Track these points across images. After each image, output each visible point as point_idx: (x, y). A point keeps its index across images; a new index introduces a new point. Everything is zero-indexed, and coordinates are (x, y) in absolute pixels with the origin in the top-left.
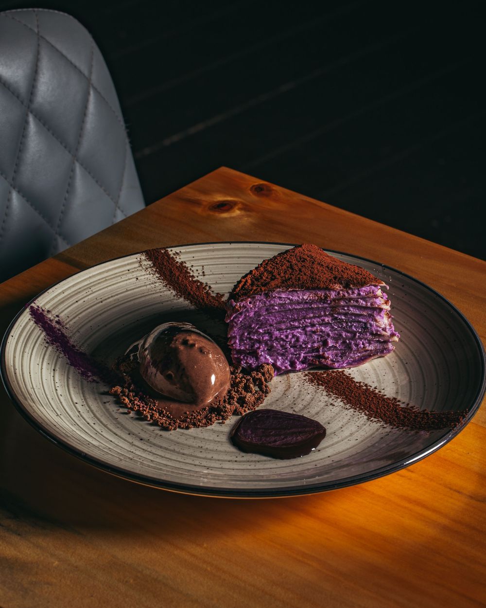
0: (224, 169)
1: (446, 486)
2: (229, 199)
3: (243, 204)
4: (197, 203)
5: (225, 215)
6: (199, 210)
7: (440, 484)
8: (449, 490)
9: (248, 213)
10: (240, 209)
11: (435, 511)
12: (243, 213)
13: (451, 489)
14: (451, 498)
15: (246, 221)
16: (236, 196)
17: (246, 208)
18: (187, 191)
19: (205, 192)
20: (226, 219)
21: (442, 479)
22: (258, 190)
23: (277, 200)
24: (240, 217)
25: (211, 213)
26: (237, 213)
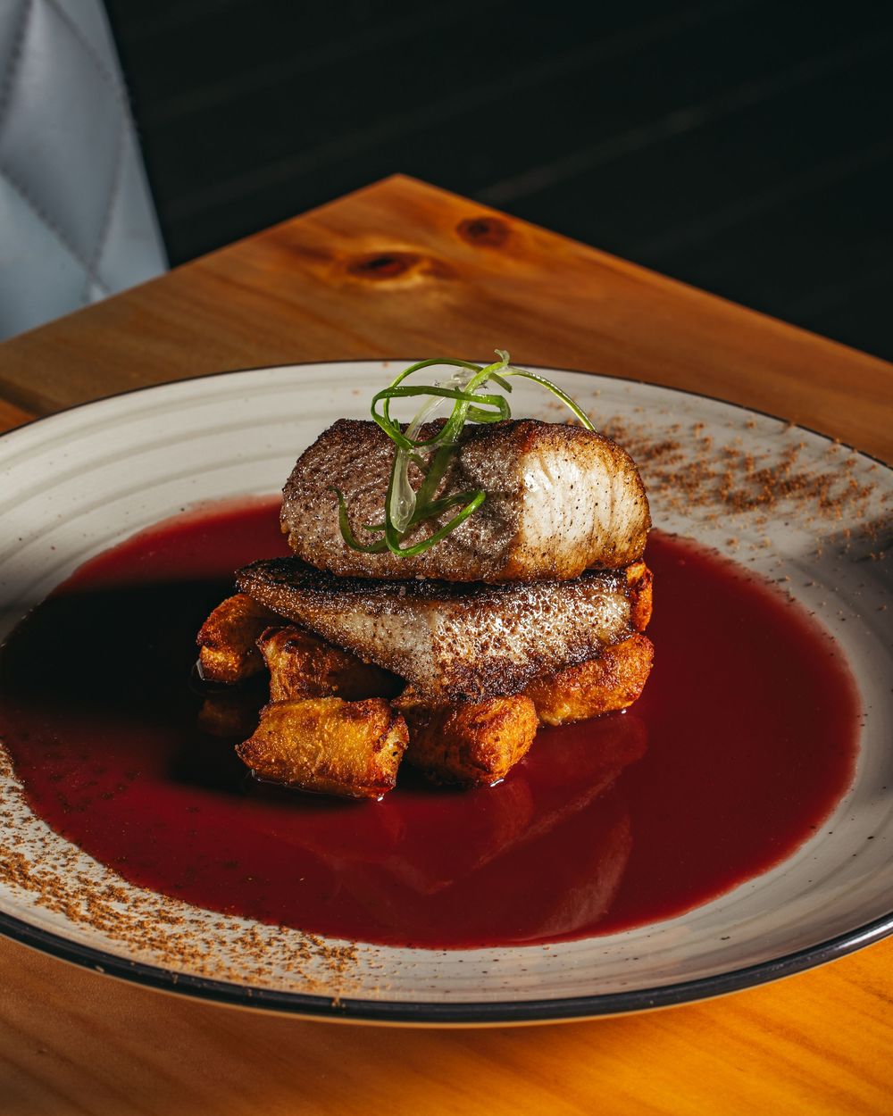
0: (401, 184)
1: (868, 989)
2: (401, 248)
3: (435, 262)
4: (322, 256)
5: (387, 285)
6: (322, 271)
7: (855, 983)
8: (875, 999)
9: (445, 283)
10: (425, 273)
11: (832, 1056)
12: (431, 281)
13: (881, 996)
14: (881, 1021)
15: (436, 300)
16: (421, 242)
17: (441, 270)
18: (303, 225)
19: (348, 232)
20: (386, 294)
21: (859, 968)
22: (476, 232)
23: (519, 254)
24: (422, 291)
25: (353, 280)
26: (415, 279)
